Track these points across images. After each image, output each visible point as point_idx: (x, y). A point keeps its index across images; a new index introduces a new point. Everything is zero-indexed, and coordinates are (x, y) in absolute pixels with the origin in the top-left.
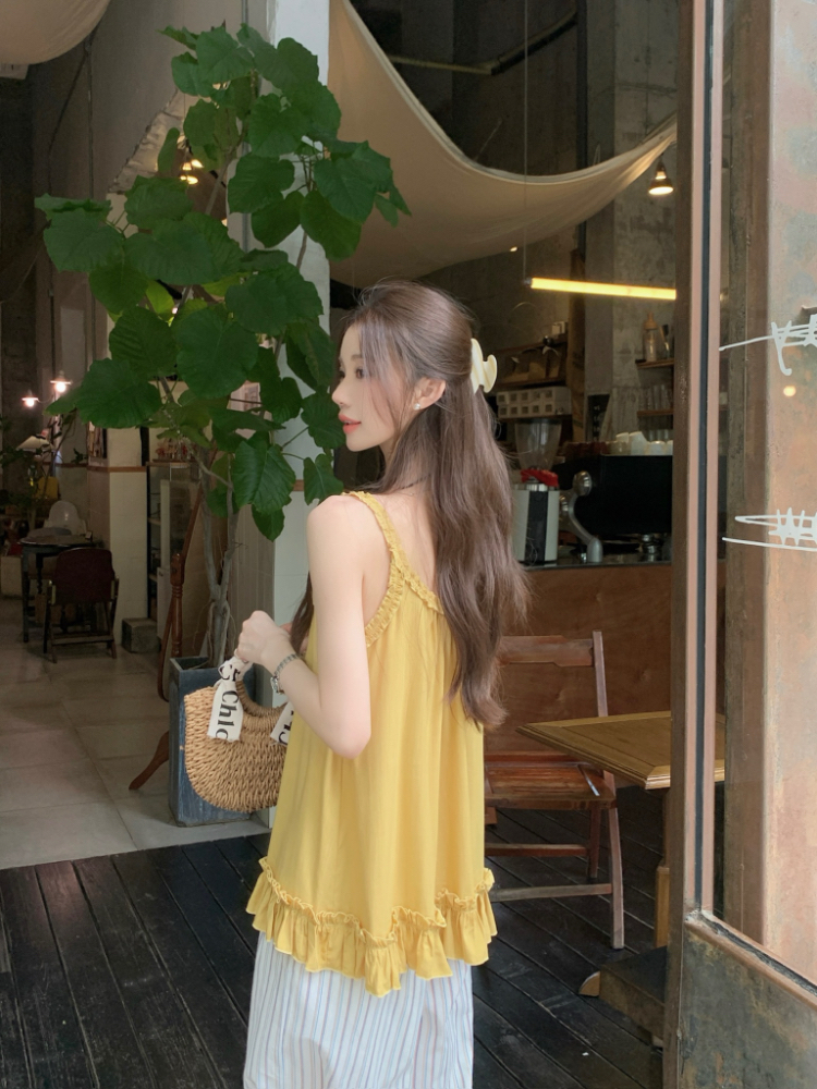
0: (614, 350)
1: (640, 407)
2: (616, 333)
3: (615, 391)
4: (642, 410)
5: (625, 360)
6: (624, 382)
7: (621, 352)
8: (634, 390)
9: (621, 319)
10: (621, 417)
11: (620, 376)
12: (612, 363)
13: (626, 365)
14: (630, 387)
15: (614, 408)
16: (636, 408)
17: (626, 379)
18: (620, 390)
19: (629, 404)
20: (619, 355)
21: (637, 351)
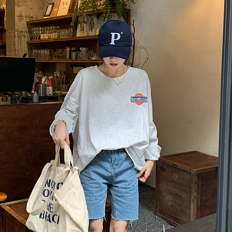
1: (28, 40)
2: (16, 9)
3: (16, 32)
5: (21, 20)
6: (20, 29)
7: (18, 16)
8: (25, 33)
9: (19, 2)
10: (20, 43)
11: (19, 26)
12: (15, 21)
13: (21, 22)
14: (23, 32)
15: (16, 40)
16: (26, 40)
17: (21, 28)
18: (19, 32)
19: (23, 39)
20: (18, 18)
21: (26, 17)
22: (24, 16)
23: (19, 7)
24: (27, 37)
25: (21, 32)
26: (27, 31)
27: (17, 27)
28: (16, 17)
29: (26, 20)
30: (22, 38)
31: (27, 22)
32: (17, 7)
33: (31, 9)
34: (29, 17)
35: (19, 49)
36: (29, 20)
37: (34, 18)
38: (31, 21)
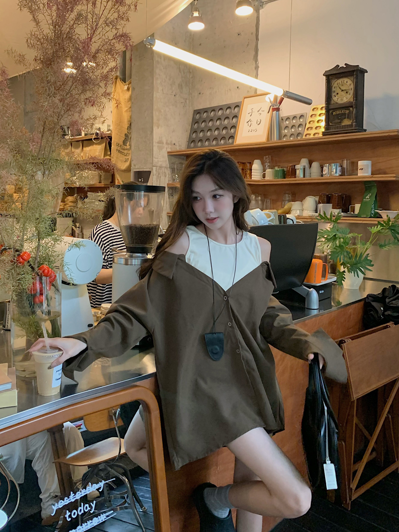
0: (154, 140)
3: (154, 168)
4: (171, 182)
5: (160, 148)
6: (160, 163)
7: (158, 143)
8: (166, 169)
9: (158, 120)
11: (157, 158)
12: (153, 149)
13: (161, 152)
14: (163, 167)
15: (153, 180)
16: (167, 181)
17: (161, 161)
18: (158, 168)
20: (157, 145)
21: (167, 143)
22: (165, 143)
23: (158, 128)
24: (167, 176)
25: (161, 167)
26: (169, 166)
27: (155, 160)
28: (154, 144)
29: (167, 148)
30: (162, 178)
31: (168, 152)
32: (156, 127)
33: (174, 131)
34: (171, 144)
36: (171, 149)
37: (176, 146)
38: (173, 150)
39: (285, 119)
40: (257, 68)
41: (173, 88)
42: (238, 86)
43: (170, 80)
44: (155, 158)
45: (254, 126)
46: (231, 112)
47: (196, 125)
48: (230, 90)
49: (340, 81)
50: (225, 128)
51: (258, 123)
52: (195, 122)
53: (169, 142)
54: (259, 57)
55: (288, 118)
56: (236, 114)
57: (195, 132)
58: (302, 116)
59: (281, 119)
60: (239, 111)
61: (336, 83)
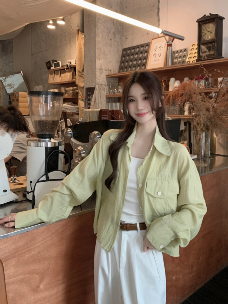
0: (97, 68)
1: (107, 93)
3: (97, 86)
4: (108, 94)
5: (101, 73)
6: (101, 83)
7: (99, 69)
8: (105, 86)
9: (99, 55)
10: (100, 97)
11: (99, 79)
12: (96, 74)
13: (101, 75)
14: (103, 85)
15: (97, 93)
16: (105, 94)
17: (101, 81)
18: (99, 85)
19: (103, 92)
20: (99, 71)
21: (105, 70)
22: (104, 69)
23: (99, 60)
24: (106, 90)
25: (101, 85)
26: (106, 84)
27: (98, 81)
28: (97, 70)
29: (105, 73)
31: (106, 76)
32: (98, 60)
33: (110, 62)
34: (108, 70)
35: (99, 102)
36: (108, 73)
37: (112, 71)
38: (110, 74)
39: (175, 52)
40: (159, 20)
41: (110, 35)
42: (148, 33)
43: (107, 30)
44: (98, 79)
45: (157, 57)
46: (144, 48)
47: (124, 58)
48: (143, 35)
49: (207, 25)
50: (140, 59)
51: (160, 55)
52: (123, 56)
53: (107, 69)
54: (160, 14)
55: (177, 52)
56: (146, 50)
57: (123, 62)
58: (185, 50)
59: (173, 52)
60: (149, 48)
61: (204, 27)
